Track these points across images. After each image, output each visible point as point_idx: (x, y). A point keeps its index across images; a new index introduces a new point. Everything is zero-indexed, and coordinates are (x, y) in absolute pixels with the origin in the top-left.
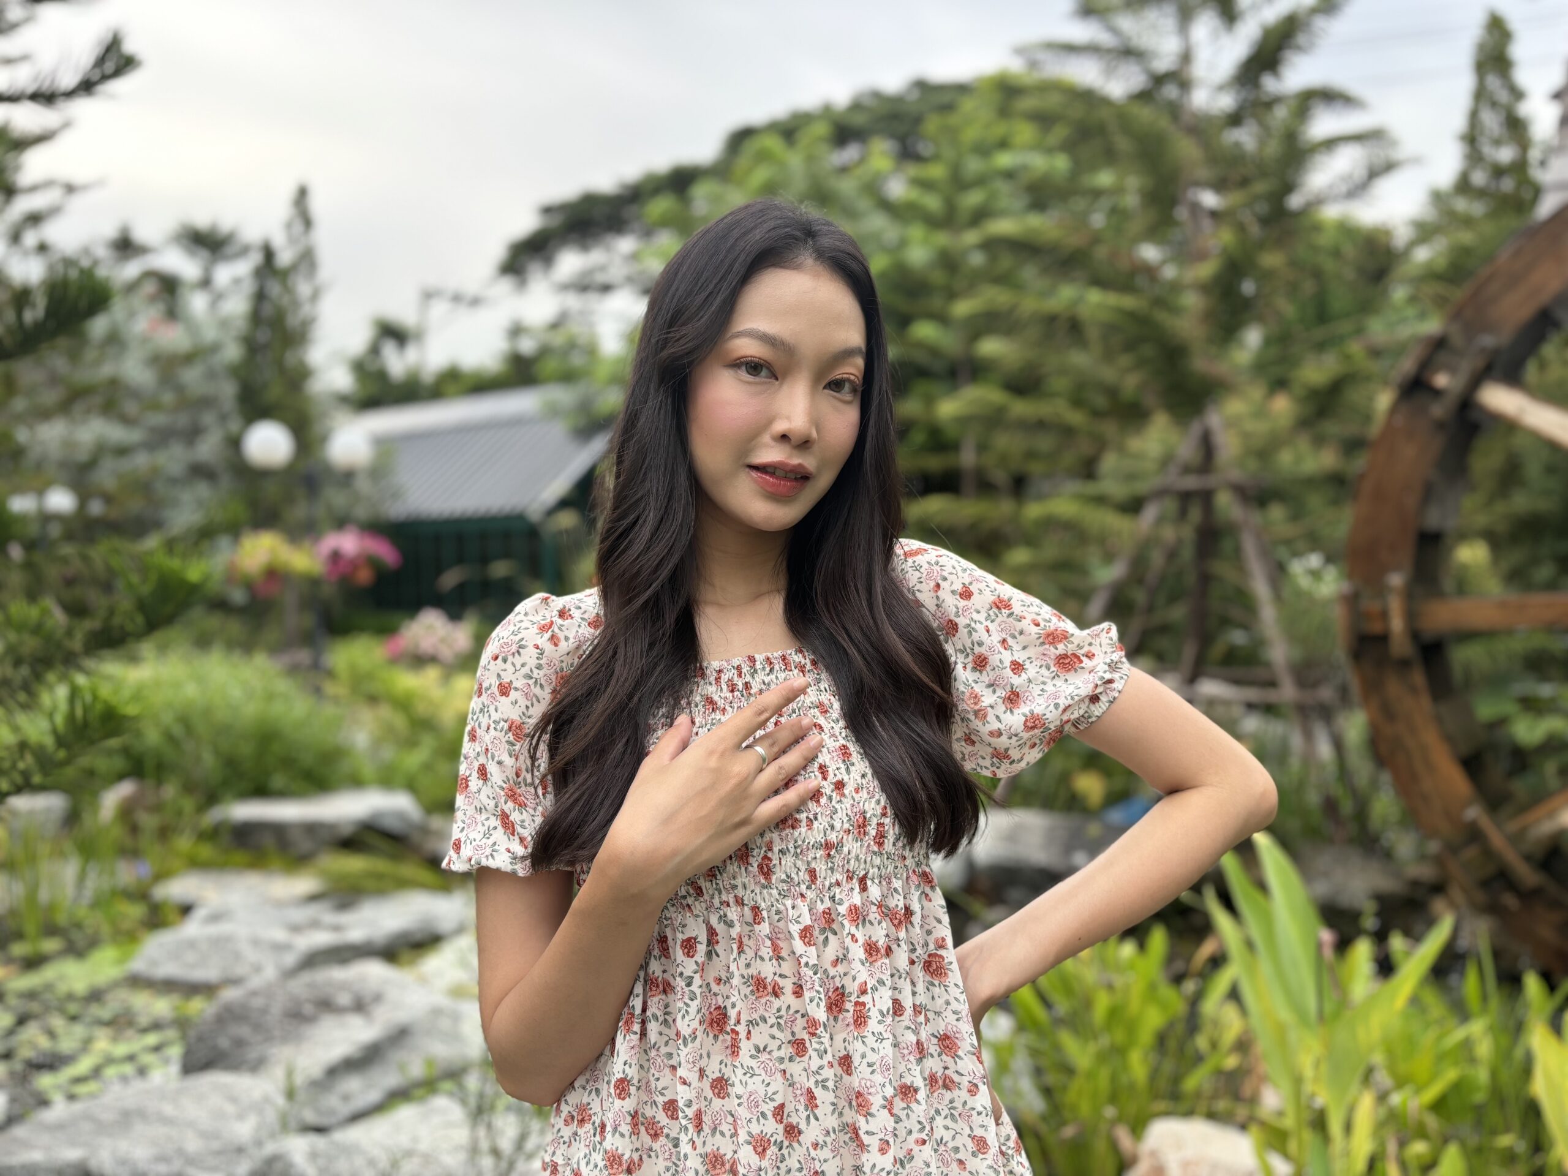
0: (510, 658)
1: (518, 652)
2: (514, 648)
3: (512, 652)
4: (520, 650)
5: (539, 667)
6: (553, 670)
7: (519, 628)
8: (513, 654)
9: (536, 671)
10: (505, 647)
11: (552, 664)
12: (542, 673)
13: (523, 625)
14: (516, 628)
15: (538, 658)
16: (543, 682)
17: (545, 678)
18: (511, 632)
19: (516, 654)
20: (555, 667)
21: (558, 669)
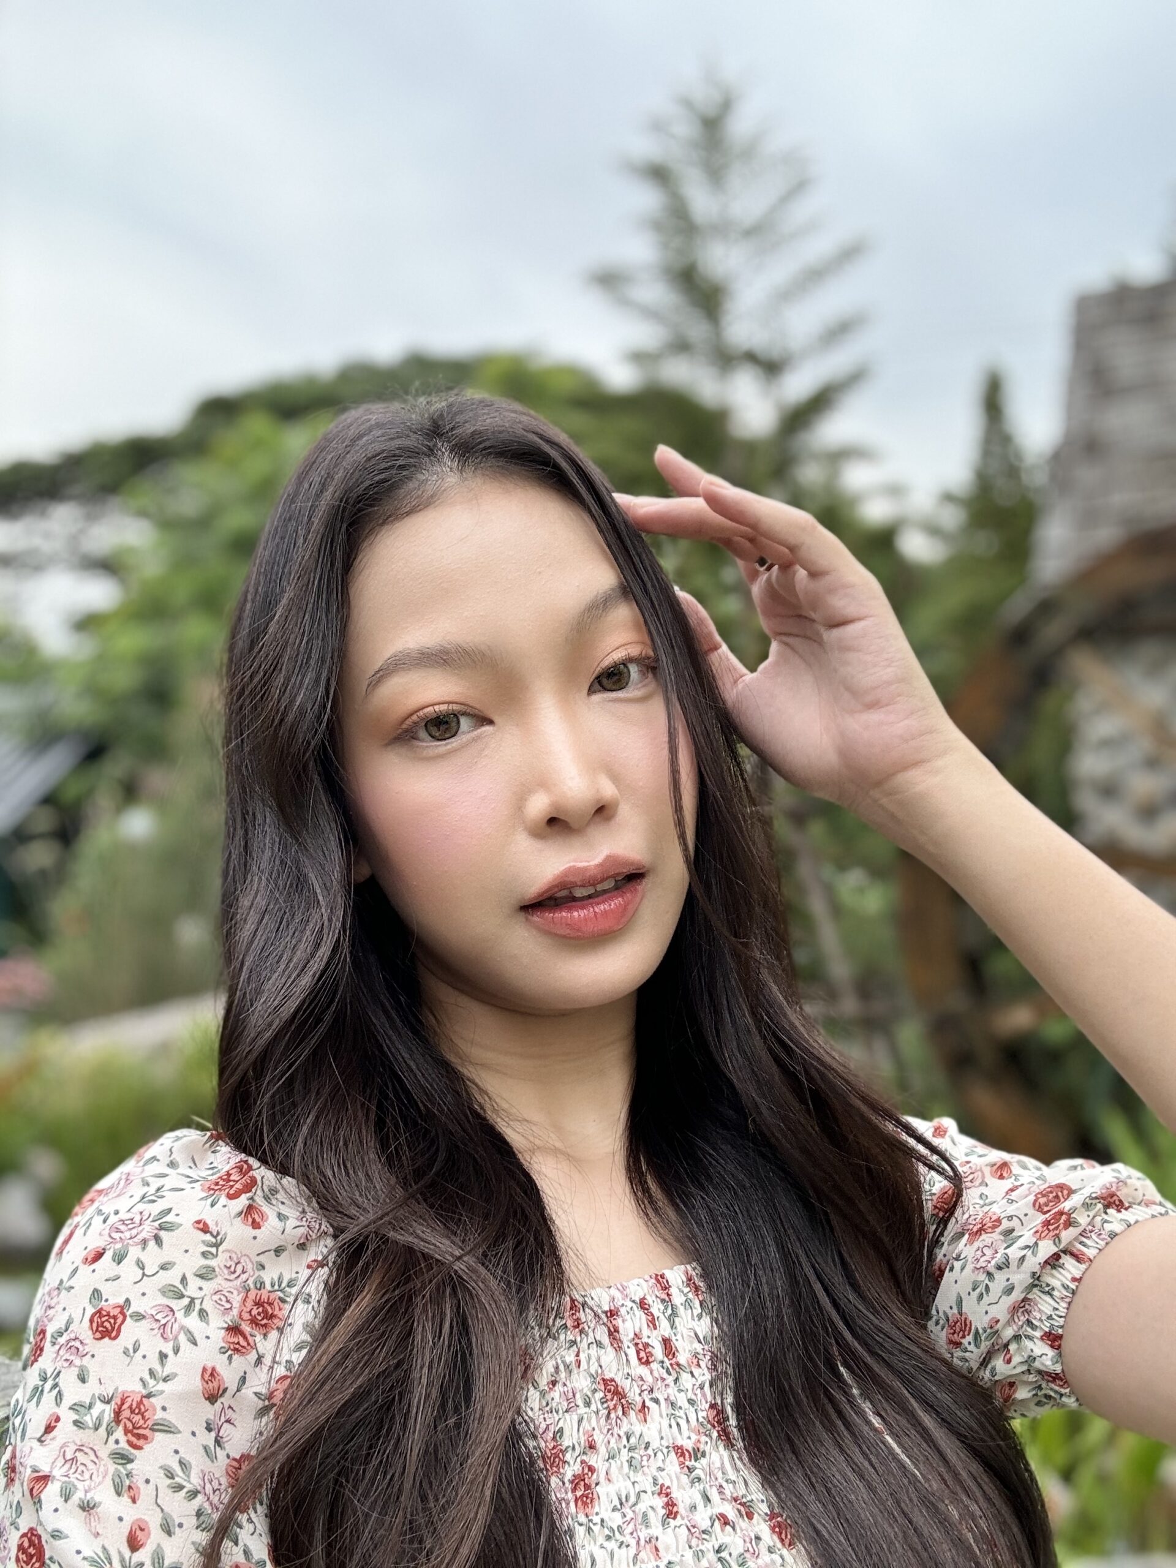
0: (134, 1252)
1: (158, 1240)
2: (147, 1230)
3: (140, 1237)
4: (162, 1234)
5: (205, 1275)
6: (238, 1282)
7: (158, 1190)
8: (145, 1242)
9: (194, 1283)
10: (123, 1228)
11: (239, 1269)
12: (209, 1286)
13: (169, 1183)
14: (152, 1190)
15: (204, 1254)
16: (208, 1305)
17: (216, 1297)
18: (137, 1198)
19: (152, 1243)
20: (244, 1277)
21: (250, 1282)
